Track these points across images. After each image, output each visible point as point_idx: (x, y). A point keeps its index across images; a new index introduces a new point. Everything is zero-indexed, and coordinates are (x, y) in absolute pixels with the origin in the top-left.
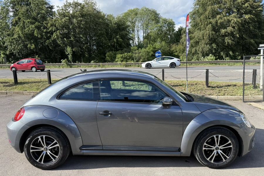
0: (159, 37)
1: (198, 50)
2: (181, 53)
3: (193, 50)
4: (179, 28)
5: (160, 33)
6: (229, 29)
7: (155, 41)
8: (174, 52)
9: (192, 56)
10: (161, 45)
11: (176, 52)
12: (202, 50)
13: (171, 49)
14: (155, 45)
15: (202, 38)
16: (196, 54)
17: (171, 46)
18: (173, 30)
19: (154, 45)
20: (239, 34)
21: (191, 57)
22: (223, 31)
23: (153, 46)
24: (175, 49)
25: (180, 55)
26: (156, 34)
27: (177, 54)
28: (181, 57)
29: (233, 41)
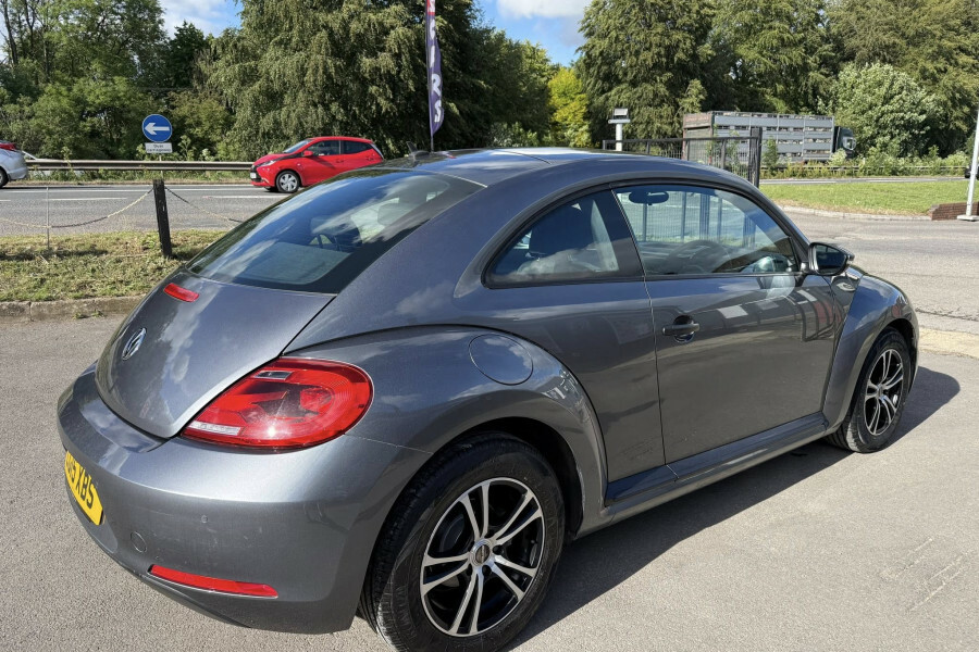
0: (95, 55)
1: (286, 123)
2: (219, 131)
3: (266, 123)
4: (180, 30)
5: (99, 37)
6: (385, 60)
7: (74, 68)
8: (190, 126)
9: (265, 147)
10: (109, 89)
11: (199, 124)
12: (301, 123)
13: (174, 112)
14: (81, 90)
15: (295, 81)
16: (277, 137)
17: (173, 99)
18: (156, 34)
19: (75, 89)
20: (414, 80)
21: (261, 149)
22: (366, 62)
23: (70, 90)
24: (192, 114)
25: (214, 138)
26: (76, 38)
27: (200, 135)
28: (220, 147)
29: (393, 101)
